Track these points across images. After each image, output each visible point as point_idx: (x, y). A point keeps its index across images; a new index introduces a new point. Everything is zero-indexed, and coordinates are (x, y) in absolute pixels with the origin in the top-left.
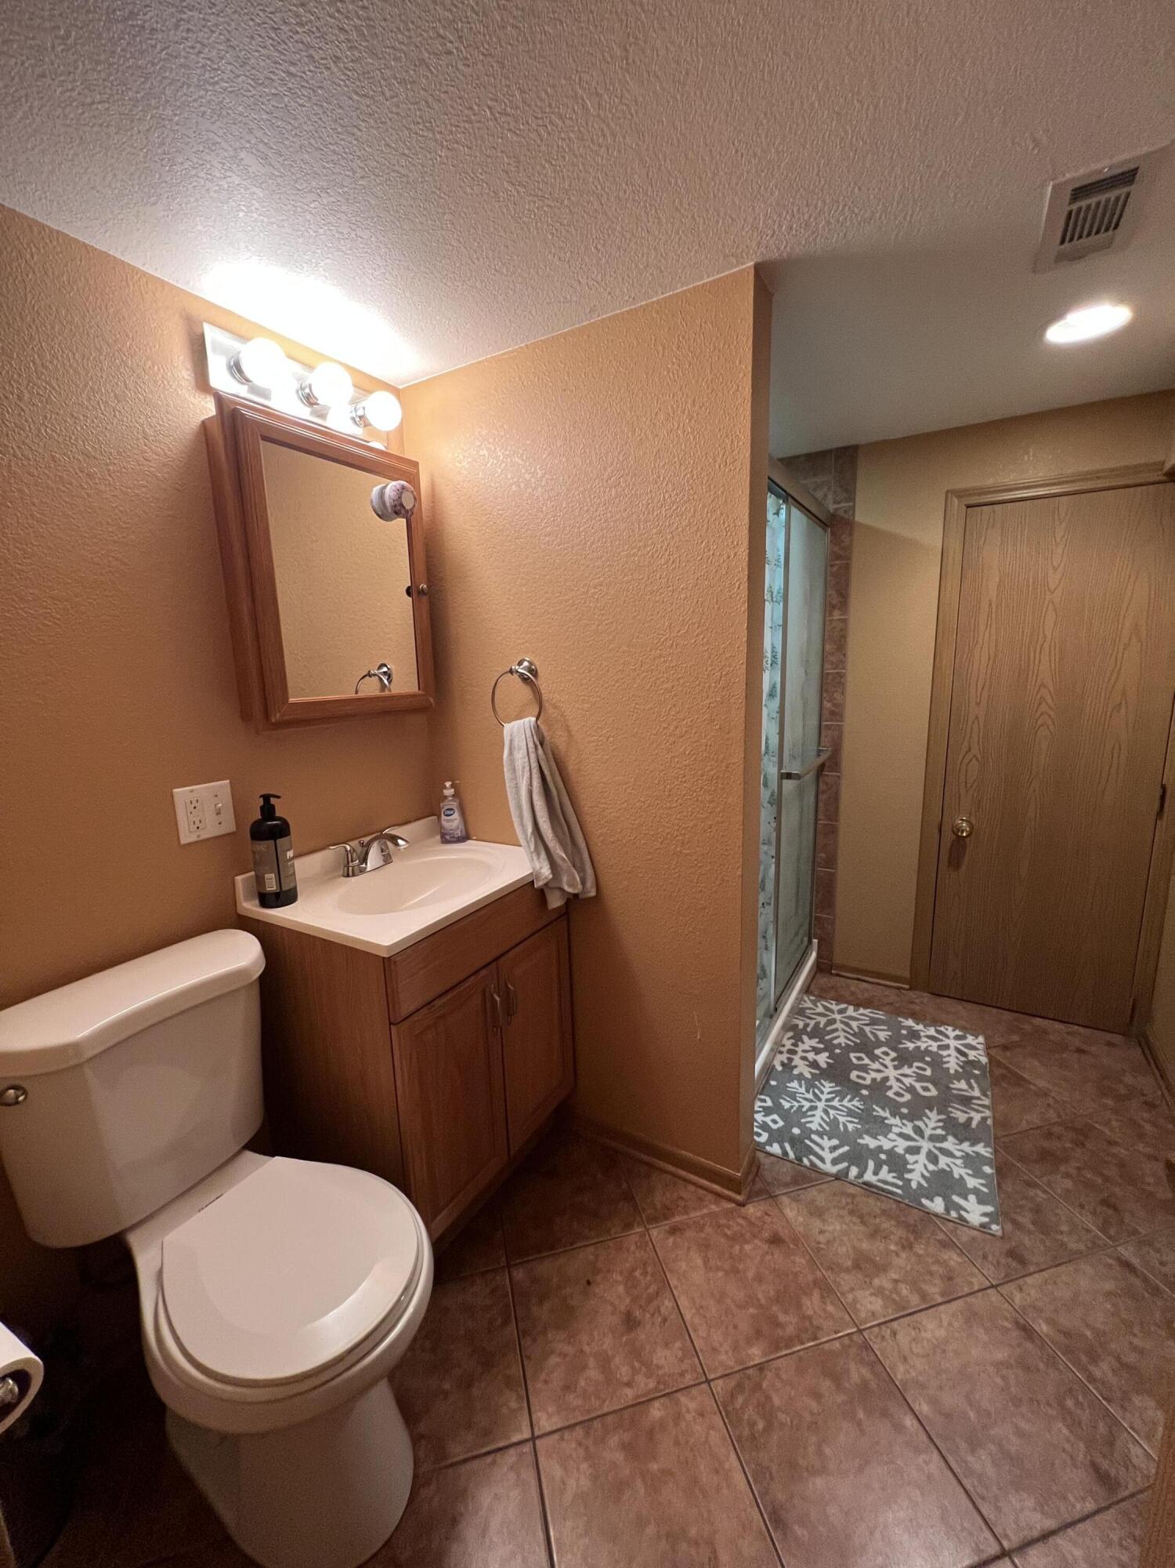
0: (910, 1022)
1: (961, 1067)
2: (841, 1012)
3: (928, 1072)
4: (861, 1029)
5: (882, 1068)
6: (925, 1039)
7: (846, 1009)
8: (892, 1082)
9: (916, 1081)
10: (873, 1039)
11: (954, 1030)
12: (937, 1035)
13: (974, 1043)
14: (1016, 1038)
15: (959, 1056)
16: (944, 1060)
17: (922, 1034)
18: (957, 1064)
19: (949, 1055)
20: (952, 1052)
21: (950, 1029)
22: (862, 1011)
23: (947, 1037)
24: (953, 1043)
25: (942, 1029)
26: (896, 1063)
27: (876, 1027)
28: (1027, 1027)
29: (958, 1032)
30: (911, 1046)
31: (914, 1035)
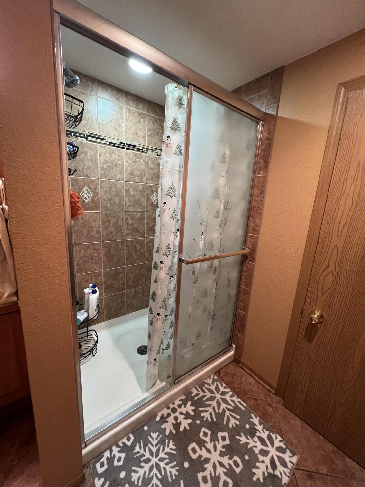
0: (256, 420)
1: (264, 478)
2: (223, 394)
3: (238, 470)
4: (224, 411)
5: (212, 450)
6: (256, 439)
7: (227, 393)
8: (209, 467)
9: (225, 473)
10: (225, 423)
11: (281, 441)
12: (266, 440)
13: (287, 459)
14: (324, 470)
15: (269, 466)
16: (258, 464)
17: (258, 434)
18: (263, 473)
19: (263, 462)
20: (267, 460)
21: (279, 438)
22: (235, 399)
23: (273, 444)
24: (273, 452)
25: (273, 436)
26: (224, 450)
27: (233, 414)
28: (339, 464)
29: (282, 445)
30: (243, 439)
31: (252, 432)
